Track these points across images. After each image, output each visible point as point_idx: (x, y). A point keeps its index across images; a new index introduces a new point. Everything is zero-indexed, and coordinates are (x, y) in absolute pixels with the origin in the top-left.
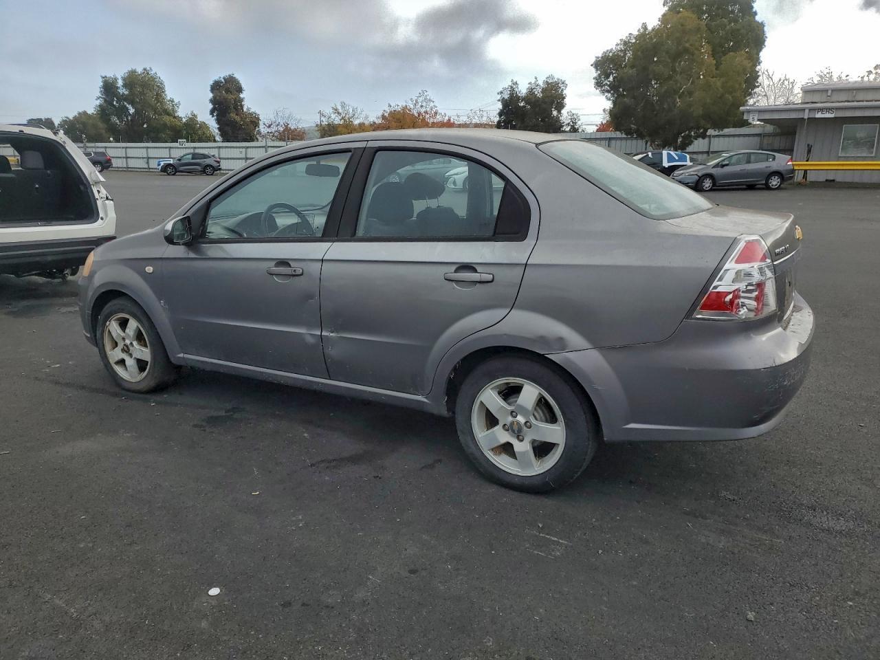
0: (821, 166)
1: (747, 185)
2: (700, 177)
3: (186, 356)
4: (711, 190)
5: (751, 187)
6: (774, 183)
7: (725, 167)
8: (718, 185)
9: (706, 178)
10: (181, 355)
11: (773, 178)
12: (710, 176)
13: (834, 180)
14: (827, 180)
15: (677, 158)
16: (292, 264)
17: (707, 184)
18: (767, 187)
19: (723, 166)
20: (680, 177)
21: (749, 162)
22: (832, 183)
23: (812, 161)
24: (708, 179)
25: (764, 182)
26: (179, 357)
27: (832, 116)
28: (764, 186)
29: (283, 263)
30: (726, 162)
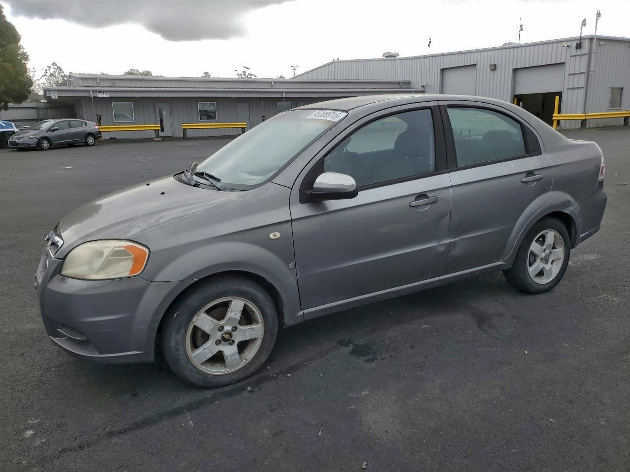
0: (108, 129)
1: (68, 144)
2: (39, 140)
3: (306, 311)
4: (50, 149)
5: (71, 145)
6: (91, 141)
7: (55, 131)
8: (53, 144)
9: (43, 140)
10: (301, 313)
11: (89, 138)
12: (46, 138)
13: (115, 138)
14: (111, 138)
15: (5, 126)
16: (429, 195)
17: (46, 144)
18: (87, 145)
19: (54, 130)
20: (22, 140)
21: (70, 127)
22: (114, 140)
23: (103, 126)
24: (45, 141)
25: (84, 141)
26: (300, 316)
27: (108, 96)
28: (84, 144)
29: (421, 196)
30: (56, 128)
